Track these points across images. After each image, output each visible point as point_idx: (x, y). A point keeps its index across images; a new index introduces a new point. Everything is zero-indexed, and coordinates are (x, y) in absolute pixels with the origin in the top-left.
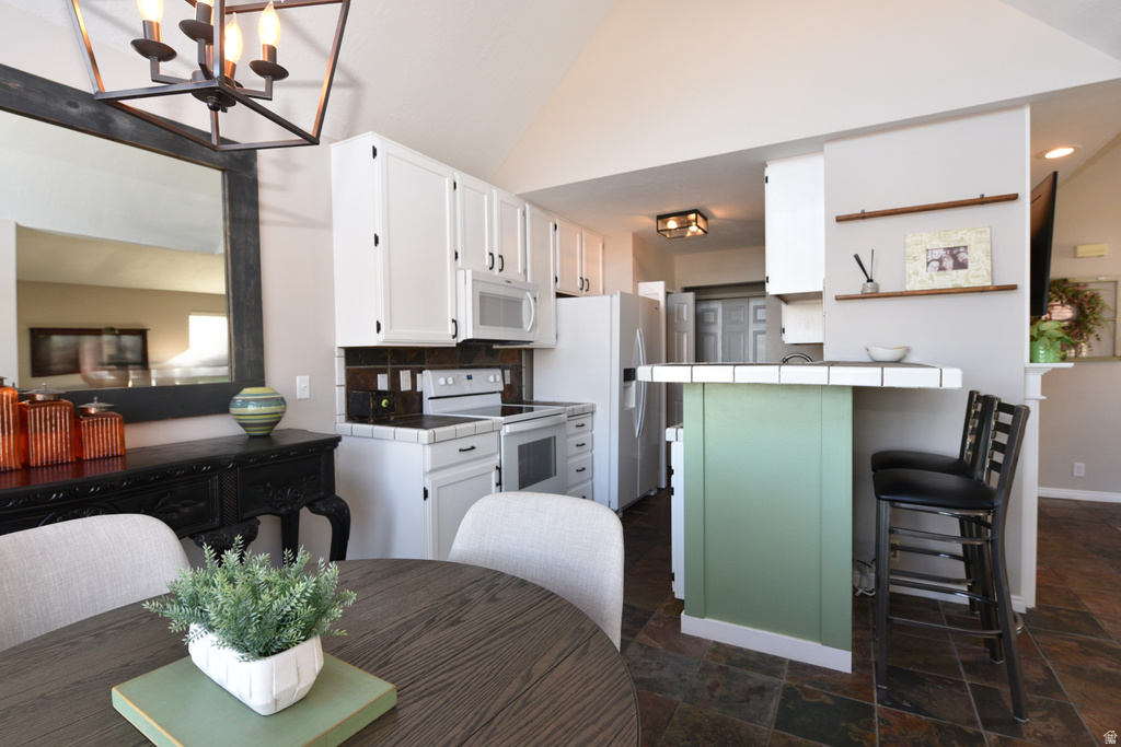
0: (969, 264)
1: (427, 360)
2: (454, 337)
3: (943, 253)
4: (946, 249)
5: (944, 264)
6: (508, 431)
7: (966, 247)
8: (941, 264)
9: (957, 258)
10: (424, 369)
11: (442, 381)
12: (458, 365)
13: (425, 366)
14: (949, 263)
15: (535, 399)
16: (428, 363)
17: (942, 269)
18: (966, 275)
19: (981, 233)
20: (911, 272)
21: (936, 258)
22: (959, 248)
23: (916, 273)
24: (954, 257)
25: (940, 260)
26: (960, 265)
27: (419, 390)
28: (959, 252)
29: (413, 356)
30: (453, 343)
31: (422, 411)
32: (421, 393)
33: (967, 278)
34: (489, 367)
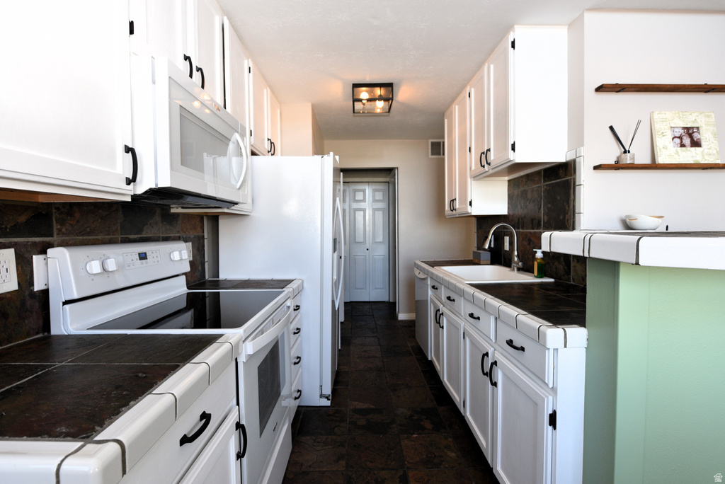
0: (703, 143)
1: (56, 226)
2: (129, 182)
3: (682, 131)
4: (684, 128)
5: (684, 141)
6: (251, 352)
7: (698, 128)
8: (682, 142)
9: (690, 137)
10: (51, 246)
11: (95, 267)
12: (120, 237)
13: (55, 239)
14: (687, 141)
15: (222, 276)
16: (60, 231)
17: (682, 145)
18: (702, 152)
19: (708, 116)
20: (661, 147)
21: (678, 135)
22: (693, 128)
23: (665, 148)
24: (690, 136)
25: (680, 138)
26: (696, 144)
27: (38, 286)
28: (693, 132)
29: (22, 219)
30: (125, 193)
31: (47, 325)
32: (45, 293)
33: (703, 156)
34: (166, 239)
